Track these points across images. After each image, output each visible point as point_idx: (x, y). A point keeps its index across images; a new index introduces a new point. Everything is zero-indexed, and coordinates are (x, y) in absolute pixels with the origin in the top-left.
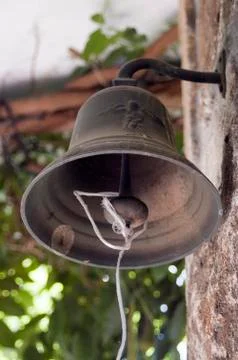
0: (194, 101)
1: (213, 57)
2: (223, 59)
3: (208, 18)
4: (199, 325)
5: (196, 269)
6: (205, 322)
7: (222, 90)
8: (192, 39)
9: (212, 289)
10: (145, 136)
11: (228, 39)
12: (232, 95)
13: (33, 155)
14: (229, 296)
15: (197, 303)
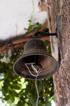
0: (52, 39)
1: (55, 29)
2: (56, 30)
3: (53, 20)
4: (56, 91)
5: (55, 78)
6: (57, 90)
7: (57, 37)
8: (51, 25)
9: (58, 83)
10: (39, 50)
11: (57, 25)
12: (59, 38)
13: (18, 53)
14: (62, 84)
15: (56, 86)
